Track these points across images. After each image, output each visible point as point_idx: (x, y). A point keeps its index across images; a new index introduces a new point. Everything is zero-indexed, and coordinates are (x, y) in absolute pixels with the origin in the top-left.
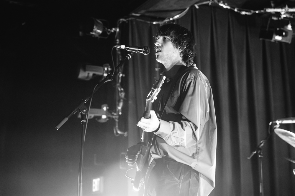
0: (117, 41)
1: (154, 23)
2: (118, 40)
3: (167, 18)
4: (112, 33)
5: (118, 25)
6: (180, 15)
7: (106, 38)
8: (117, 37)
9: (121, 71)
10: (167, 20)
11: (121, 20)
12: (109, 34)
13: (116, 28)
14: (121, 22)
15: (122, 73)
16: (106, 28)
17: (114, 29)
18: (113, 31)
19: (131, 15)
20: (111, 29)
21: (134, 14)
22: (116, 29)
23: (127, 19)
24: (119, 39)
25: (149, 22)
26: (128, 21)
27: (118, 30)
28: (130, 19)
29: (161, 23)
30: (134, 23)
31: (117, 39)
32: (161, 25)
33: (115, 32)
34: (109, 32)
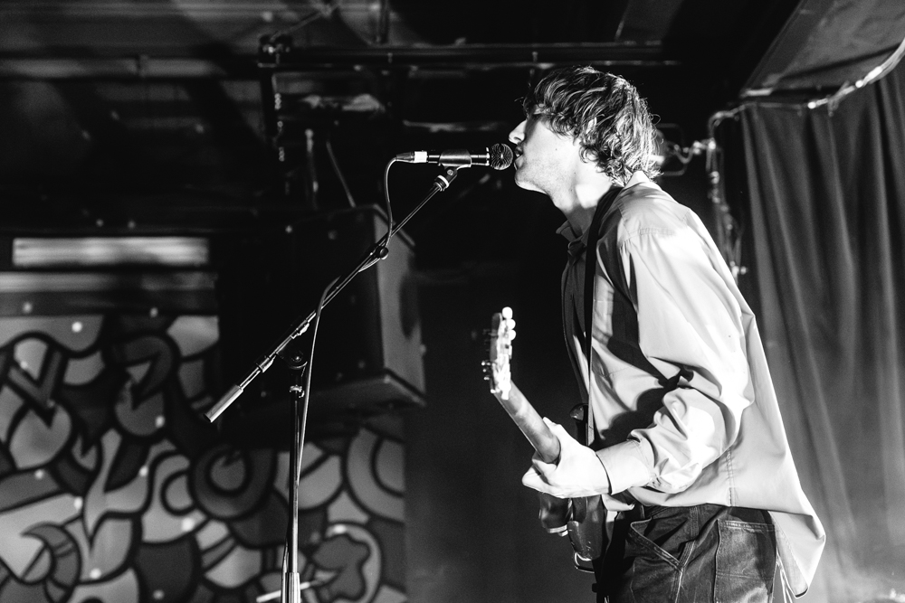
0: (713, 178)
1: (812, 105)
2: (715, 174)
3: (846, 84)
4: (695, 156)
5: (711, 133)
6: (884, 66)
7: (680, 173)
8: (712, 166)
9: (735, 261)
10: (846, 90)
11: (719, 115)
12: (685, 161)
13: (704, 141)
14: (717, 123)
15: (736, 265)
16: (677, 147)
17: (697, 145)
18: (697, 151)
19: (744, 96)
20: (690, 145)
21: (753, 93)
22: (707, 145)
23: (735, 111)
24: (718, 171)
25: (798, 107)
26: (738, 114)
27: (712, 145)
28: (742, 108)
29: (830, 102)
30: (756, 117)
31: (711, 171)
32: (831, 109)
33: (704, 152)
34: (686, 155)
